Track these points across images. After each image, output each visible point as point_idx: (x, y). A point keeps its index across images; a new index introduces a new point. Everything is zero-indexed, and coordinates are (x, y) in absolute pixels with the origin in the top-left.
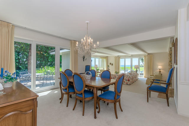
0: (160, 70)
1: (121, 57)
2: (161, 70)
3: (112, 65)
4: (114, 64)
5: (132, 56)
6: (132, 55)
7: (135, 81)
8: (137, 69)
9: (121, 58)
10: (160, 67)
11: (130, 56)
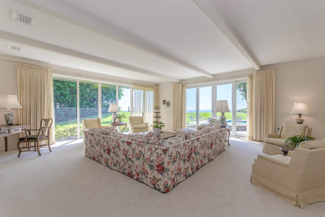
0: (300, 115)
1: (187, 84)
2: (302, 118)
3: (168, 104)
4: (171, 104)
5: (216, 79)
6: (214, 75)
7: (210, 160)
8: (223, 114)
9: (188, 87)
10: (300, 107)
11: (210, 80)
